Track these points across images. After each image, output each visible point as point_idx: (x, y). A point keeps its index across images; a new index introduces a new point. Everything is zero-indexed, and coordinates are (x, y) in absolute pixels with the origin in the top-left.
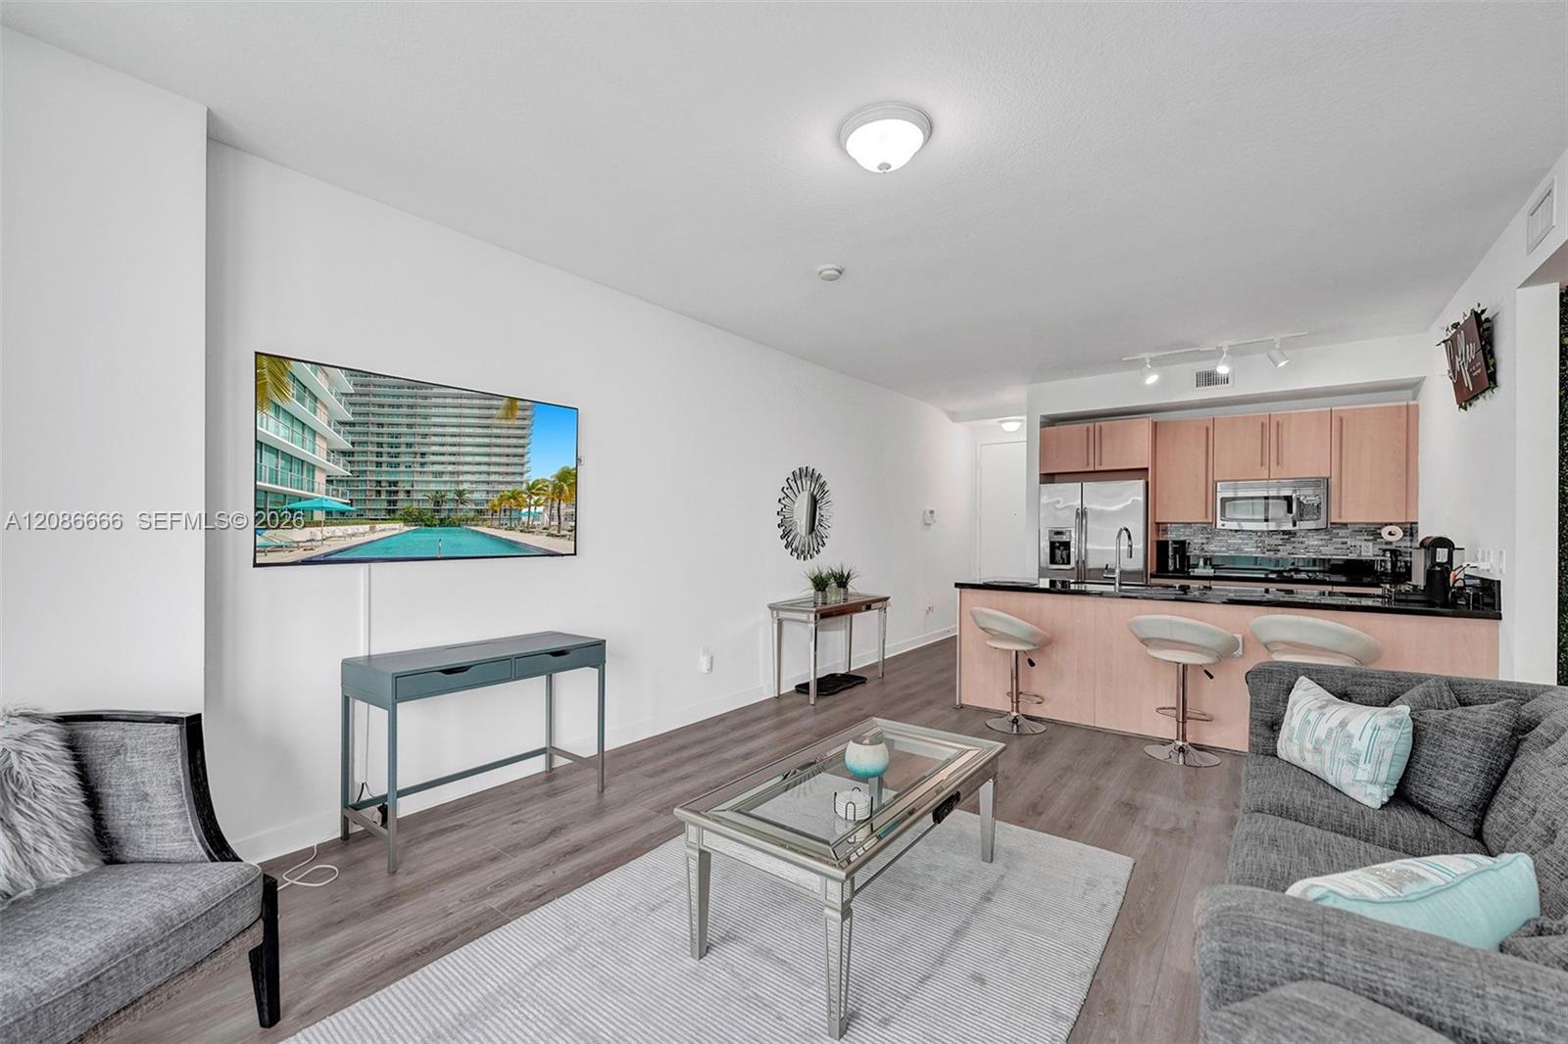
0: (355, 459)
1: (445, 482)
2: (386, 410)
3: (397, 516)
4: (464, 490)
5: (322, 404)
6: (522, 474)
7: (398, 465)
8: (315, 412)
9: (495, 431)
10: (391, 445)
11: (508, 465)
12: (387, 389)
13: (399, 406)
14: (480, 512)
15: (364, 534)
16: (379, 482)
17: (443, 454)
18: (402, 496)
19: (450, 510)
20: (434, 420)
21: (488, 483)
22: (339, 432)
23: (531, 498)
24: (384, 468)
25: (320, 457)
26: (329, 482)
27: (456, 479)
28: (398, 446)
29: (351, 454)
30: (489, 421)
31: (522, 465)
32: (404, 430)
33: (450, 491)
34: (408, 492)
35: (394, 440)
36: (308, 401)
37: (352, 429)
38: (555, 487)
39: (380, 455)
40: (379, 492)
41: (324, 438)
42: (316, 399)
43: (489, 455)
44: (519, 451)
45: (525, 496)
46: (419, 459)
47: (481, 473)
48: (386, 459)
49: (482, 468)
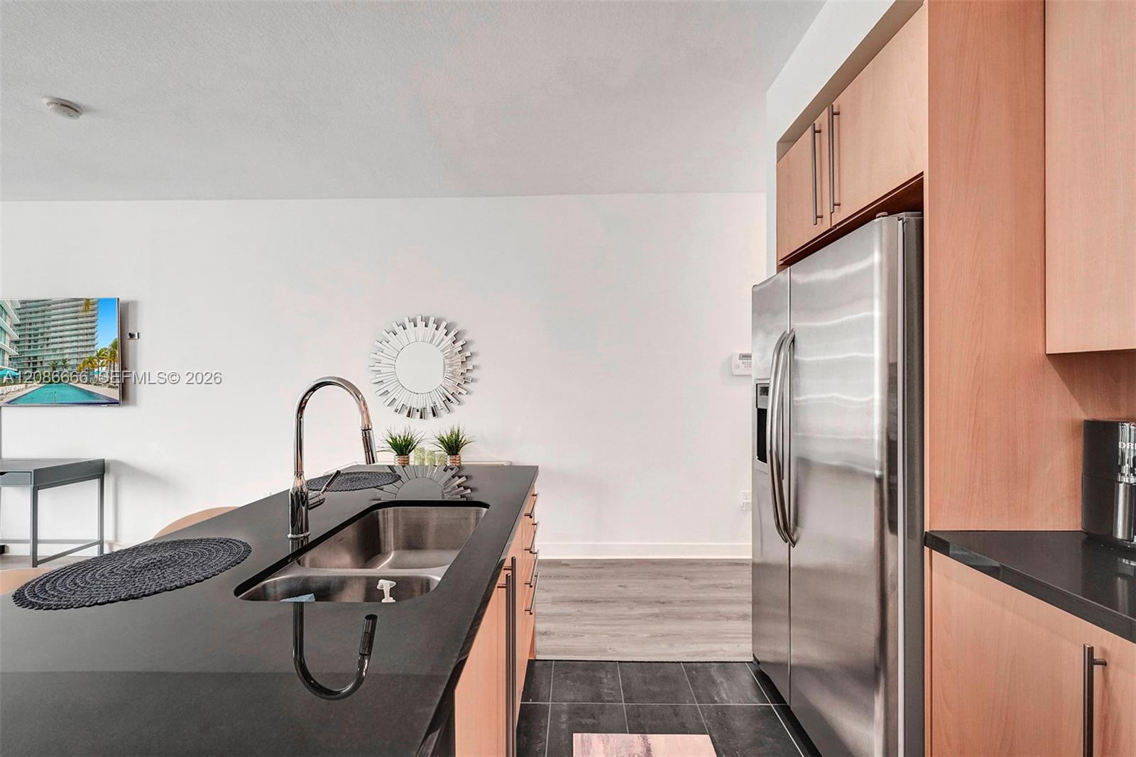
0: (21, 344)
1: (58, 355)
2: (33, 315)
4: (66, 359)
6: (94, 346)
7: (37, 346)
9: (81, 320)
10: (35, 335)
11: (87, 340)
15: (22, 389)
16: (29, 358)
17: (57, 338)
18: (39, 365)
20: (53, 317)
21: (77, 353)
22: (14, 330)
23: (99, 361)
24: (32, 349)
25: (7, 346)
26: (10, 359)
27: (62, 352)
28: (37, 335)
29: (19, 342)
30: (77, 314)
31: (94, 340)
32: (40, 325)
33: (60, 360)
34: (41, 362)
35: (36, 332)
37: (19, 328)
38: (111, 353)
39: (30, 341)
40: (29, 363)
41: (9, 335)
42: (6, 313)
43: (77, 335)
44: (92, 331)
45: (96, 360)
46: (46, 342)
47: (74, 347)
48: (32, 343)
49: (75, 344)
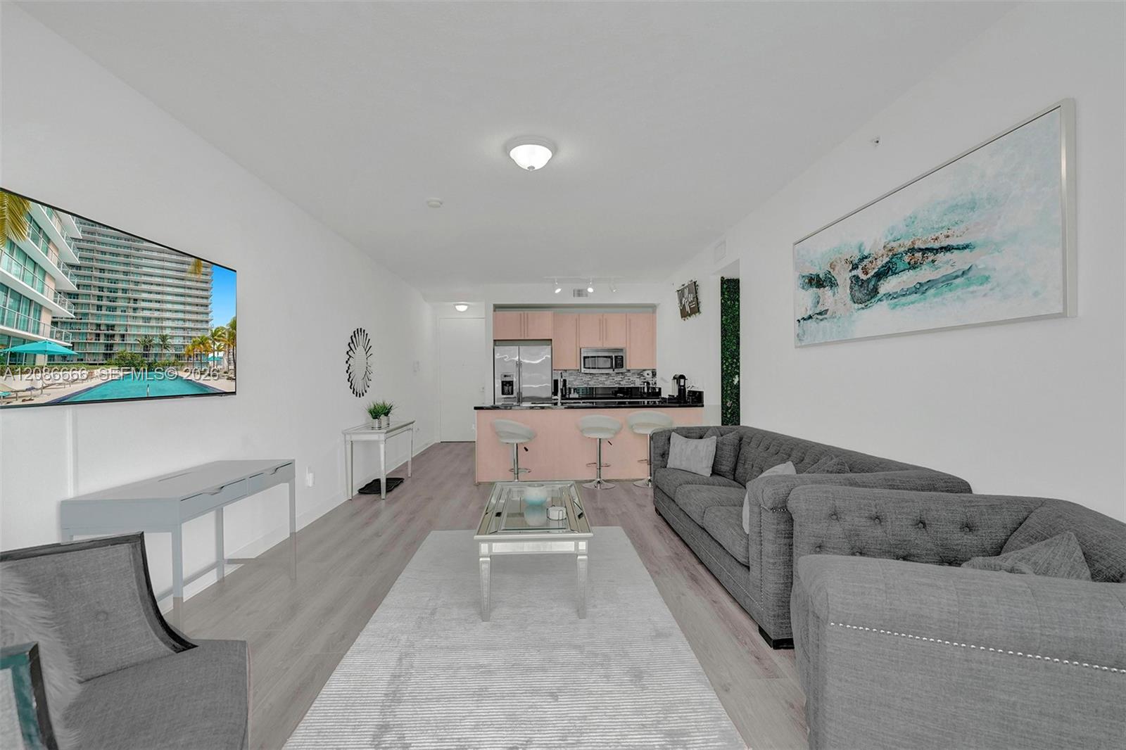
0: (80, 301)
1: (152, 327)
2: (108, 257)
3: (113, 361)
4: (166, 336)
5: (54, 245)
6: (207, 322)
7: (114, 309)
8: (47, 253)
9: (188, 283)
10: (110, 290)
11: (197, 313)
12: (109, 239)
13: (118, 255)
14: (177, 356)
16: (99, 326)
17: (151, 301)
18: (118, 340)
19: (156, 355)
21: (184, 329)
22: (66, 274)
23: (214, 344)
24: (104, 312)
25: (47, 298)
26: (54, 323)
27: (160, 325)
28: (115, 291)
29: (76, 296)
30: (183, 275)
31: (208, 313)
32: (121, 276)
33: (157, 336)
34: (123, 336)
35: (113, 285)
36: (42, 241)
37: (79, 272)
38: (230, 333)
39: (100, 298)
40: (98, 335)
41: (53, 279)
42: (49, 240)
43: (183, 304)
44: (204, 301)
45: (210, 342)
46: (132, 304)
47: (178, 320)
48: (105, 302)
49: (180, 316)
